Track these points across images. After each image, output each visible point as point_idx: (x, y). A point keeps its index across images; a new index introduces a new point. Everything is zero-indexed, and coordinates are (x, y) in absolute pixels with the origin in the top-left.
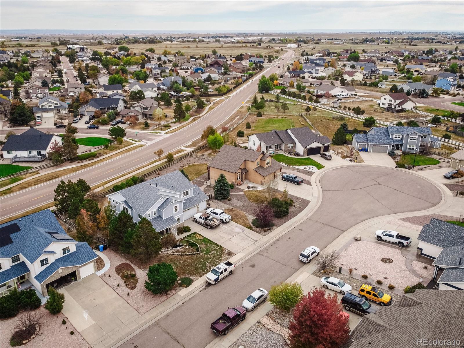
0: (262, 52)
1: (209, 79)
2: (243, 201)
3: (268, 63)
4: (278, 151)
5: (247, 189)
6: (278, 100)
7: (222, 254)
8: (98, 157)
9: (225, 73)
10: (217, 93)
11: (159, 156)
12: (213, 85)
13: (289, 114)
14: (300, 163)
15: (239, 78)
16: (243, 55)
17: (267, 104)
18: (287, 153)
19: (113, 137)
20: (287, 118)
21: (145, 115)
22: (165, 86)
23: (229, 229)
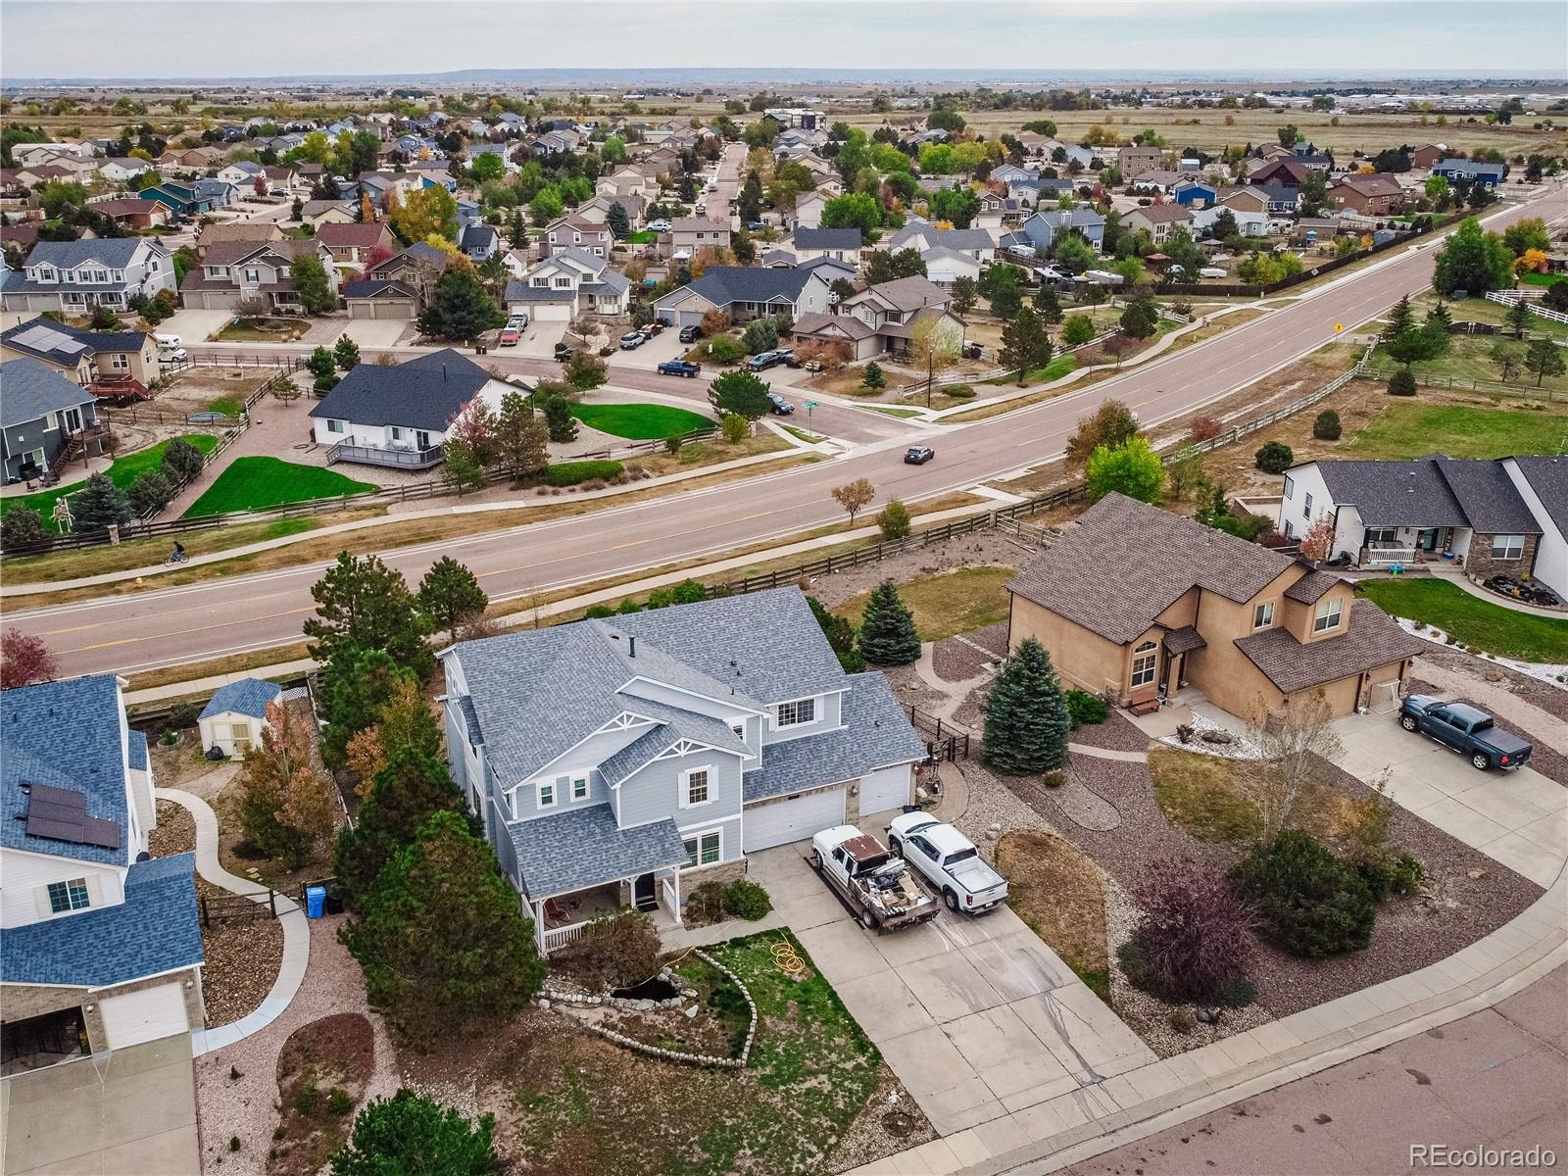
0: (1507, 146)
1: (1224, 228)
2: (1122, 802)
3: (1523, 186)
4: (1431, 565)
5: (1174, 742)
6: (1518, 327)
7: (852, 1116)
8: (623, 482)
9: (1309, 212)
10: (1237, 282)
11: (853, 508)
12: (1235, 255)
13: (1558, 396)
14: (1540, 648)
15: (1360, 233)
16: (1411, 150)
17: (1457, 342)
18: (1480, 582)
19: (723, 410)
20: (1543, 413)
21: (887, 343)
22: (1030, 245)
23: (974, 955)
